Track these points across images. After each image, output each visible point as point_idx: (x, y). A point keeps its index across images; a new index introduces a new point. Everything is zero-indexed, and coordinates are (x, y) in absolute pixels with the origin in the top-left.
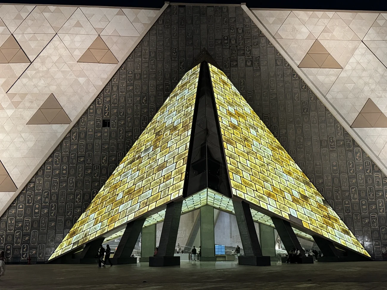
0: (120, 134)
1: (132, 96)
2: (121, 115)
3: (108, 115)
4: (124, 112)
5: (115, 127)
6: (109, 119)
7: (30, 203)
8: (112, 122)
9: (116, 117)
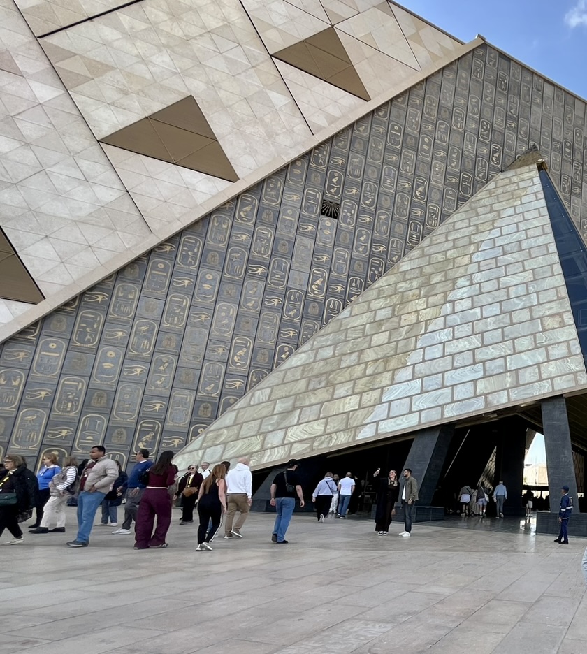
0: (359, 240)
1: (394, 174)
2: (366, 204)
3: (336, 193)
4: (373, 200)
5: (349, 224)
6: (339, 202)
7: (89, 342)
8: (343, 212)
9: (353, 204)
